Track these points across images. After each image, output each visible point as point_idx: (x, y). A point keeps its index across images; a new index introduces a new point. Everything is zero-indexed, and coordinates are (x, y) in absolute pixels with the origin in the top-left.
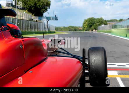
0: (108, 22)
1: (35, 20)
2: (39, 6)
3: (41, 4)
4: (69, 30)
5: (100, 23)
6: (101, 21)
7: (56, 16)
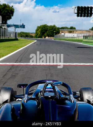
0: (60, 30)
1: (4, 27)
2: (4, 13)
3: (6, 11)
4: (20, 36)
5: (53, 30)
6: (54, 28)
7: (23, 24)
